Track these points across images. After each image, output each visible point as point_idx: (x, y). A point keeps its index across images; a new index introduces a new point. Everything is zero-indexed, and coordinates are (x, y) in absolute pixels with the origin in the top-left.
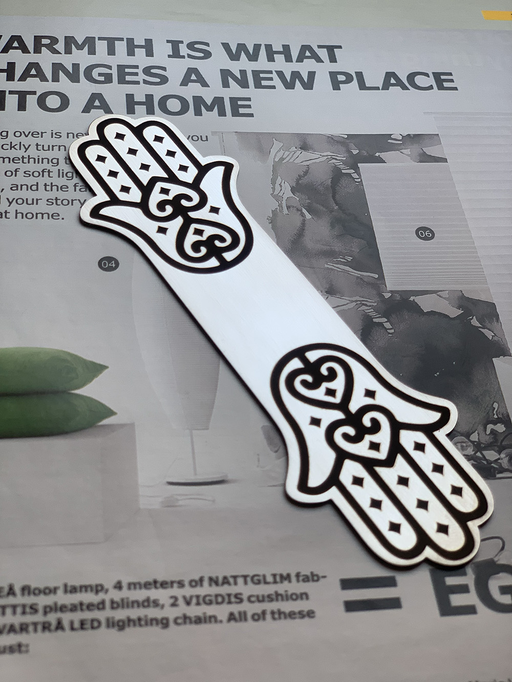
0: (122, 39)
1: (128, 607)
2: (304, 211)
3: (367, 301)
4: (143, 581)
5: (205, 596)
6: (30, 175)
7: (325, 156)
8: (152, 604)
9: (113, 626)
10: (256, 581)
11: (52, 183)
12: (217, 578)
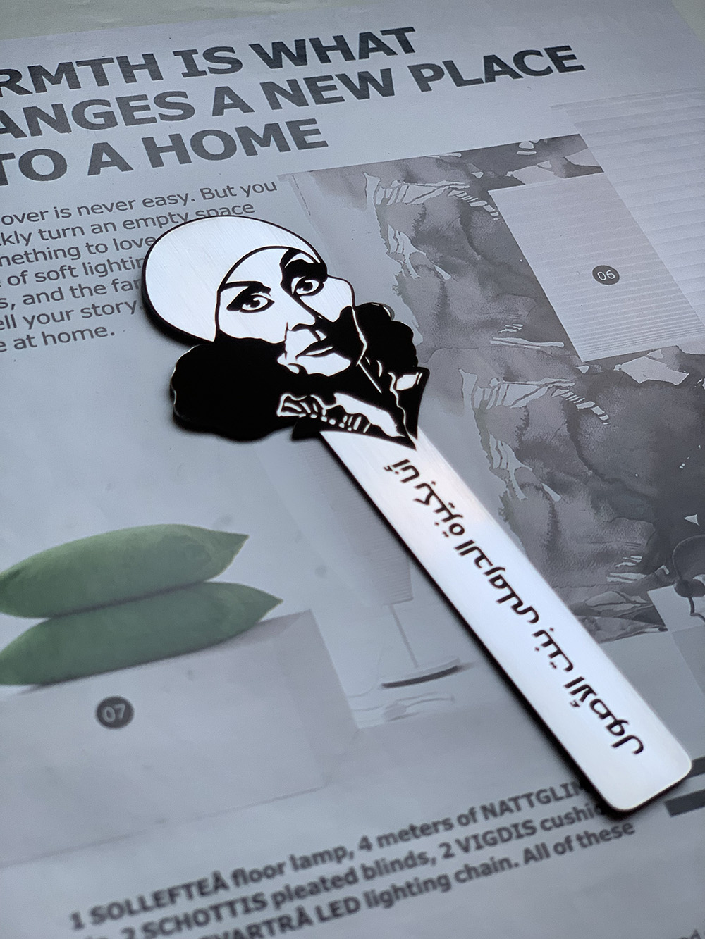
0: (111, 60)
1: (388, 872)
2: (438, 269)
3: (560, 382)
4: (396, 831)
5: (485, 835)
6: (45, 278)
7: (440, 187)
8: (418, 861)
9: (377, 903)
10: (545, 800)
11: (80, 285)
12: (492, 805)
